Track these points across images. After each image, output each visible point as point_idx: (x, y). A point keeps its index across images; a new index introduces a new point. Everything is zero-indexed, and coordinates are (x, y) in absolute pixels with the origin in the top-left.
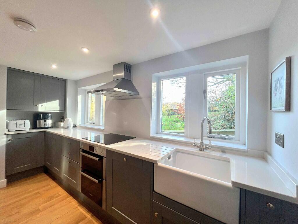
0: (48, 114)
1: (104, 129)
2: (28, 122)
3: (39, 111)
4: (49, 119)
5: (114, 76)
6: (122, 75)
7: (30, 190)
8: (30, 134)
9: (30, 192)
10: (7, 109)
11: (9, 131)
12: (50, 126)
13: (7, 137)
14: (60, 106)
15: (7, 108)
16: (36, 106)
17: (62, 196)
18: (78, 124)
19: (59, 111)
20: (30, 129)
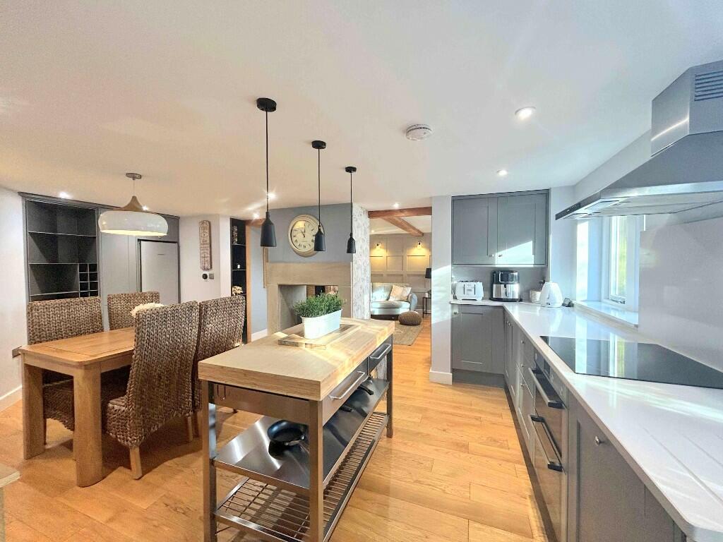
0: (512, 272)
1: (636, 326)
2: (480, 286)
3: (497, 266)
4: (512, 284)
5: (653, 139)
6: (685, 125)
7: (473, 407)
8: (484, 308)
9: (471, 410)
10: (453, 264)
11: (455, 298)
12: (517, 297)
13: (452, 308)
14: (534, 254)
15: (452, 261)
16: (491, 256)
17: (510, 452)
18: (578, 301)
19: (532, 266)
20: (483, 299)
